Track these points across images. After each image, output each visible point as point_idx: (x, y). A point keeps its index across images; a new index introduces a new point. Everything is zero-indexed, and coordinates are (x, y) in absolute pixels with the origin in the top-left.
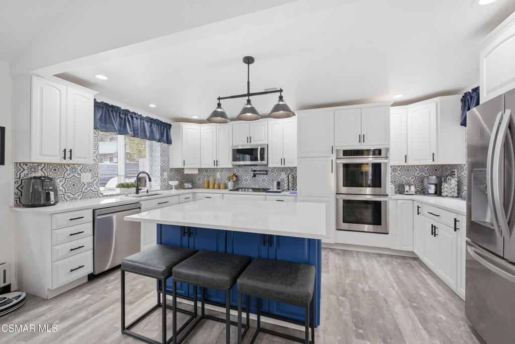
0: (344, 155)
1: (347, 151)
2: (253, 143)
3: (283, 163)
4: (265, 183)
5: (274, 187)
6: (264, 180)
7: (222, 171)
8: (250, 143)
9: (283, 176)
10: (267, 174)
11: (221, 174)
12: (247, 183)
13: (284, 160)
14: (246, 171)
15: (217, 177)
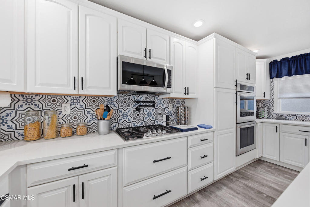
0: (241, 89)
1: (242, 85)
3: (187, 93)
4: (151, 118)
5: (161, 122)
6: (149, 114)
7: (75, 101)
8: (148, 59)
9: (170, 108)
10: (154, 106)
11: (73, 106)
12: (127, 120)
13: (188, 89)
14: (125, 102)
15: (64, 113)
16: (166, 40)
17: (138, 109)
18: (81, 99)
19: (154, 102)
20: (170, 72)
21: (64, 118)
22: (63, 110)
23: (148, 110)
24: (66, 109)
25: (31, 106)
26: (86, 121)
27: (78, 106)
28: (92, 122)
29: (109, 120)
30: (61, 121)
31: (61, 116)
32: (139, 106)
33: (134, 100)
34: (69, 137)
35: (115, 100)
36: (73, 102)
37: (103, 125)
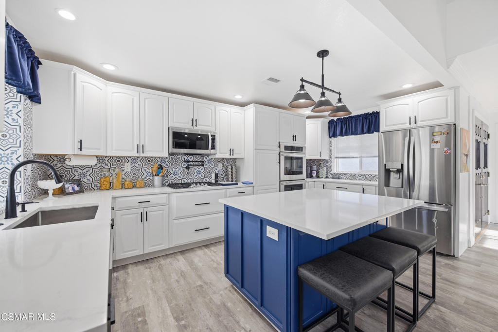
0: (285, 150)
1: (288, 146)
2: (198, 127)
3: (232, 153)
4: (200, 176)
5: (211, 180)
6: (199, 173)
7: (134, 161)
8: (195, 127)
9: (220, 167)
10: (203, 165)
11: (133, 165)
12: (178, 177)
13: (233, 150)
14: (176, 161)
15: (126, 171)
16: (211, 109)
17: (187, 168)
18: (139, 159)
19: (203, 162)
20: (214, 137)
21: (126, 175)
22: (125, 168)
23: (197, 169)
24: (128, 167)
25: (102, 165)
26: (143, 177)
27: (137, 165)
28: (147, 178)
29: (162, 176)
30: (124, 177)
31: (124, 173)
32: (189, 165)
33: (184, 160)
34: (131, 188)
35: (167, 160)
36: (133, 162)
37: (157, 180)
